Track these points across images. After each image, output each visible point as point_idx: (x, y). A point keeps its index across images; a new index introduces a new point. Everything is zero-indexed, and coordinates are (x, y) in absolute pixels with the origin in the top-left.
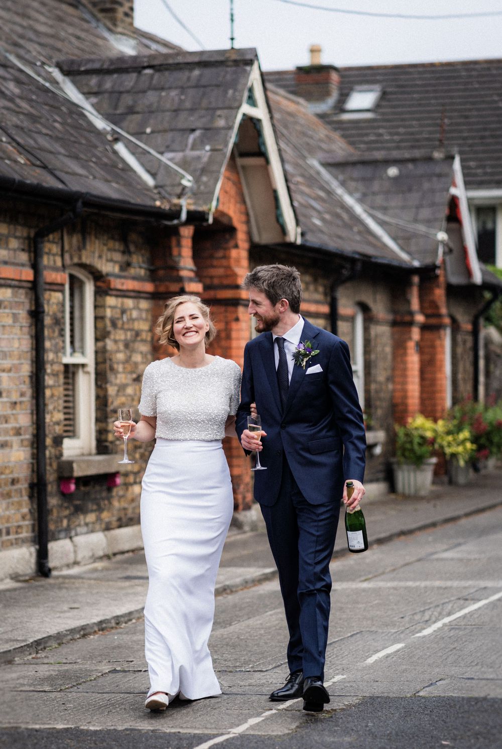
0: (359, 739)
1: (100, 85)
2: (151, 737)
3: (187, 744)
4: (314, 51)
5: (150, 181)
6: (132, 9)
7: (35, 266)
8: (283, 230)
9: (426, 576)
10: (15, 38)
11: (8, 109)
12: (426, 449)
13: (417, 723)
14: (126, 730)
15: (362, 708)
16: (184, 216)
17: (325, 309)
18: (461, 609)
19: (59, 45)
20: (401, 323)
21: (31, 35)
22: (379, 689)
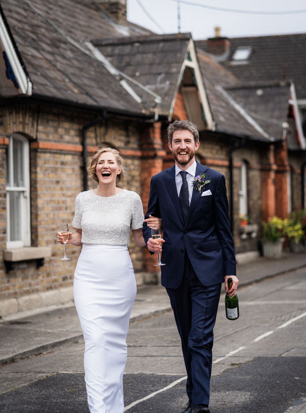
0: (254, 377)
1: (112, 51)
2: (152, 377)
3: (170, 380)
4: (217, 29)
5: (138, 99)
6: (126, 12)
7: (83, 144)
8: (205, 124)
9: (282, 298)
10: (69, 28)
11: (68, 65)
12: (279, 234)
13: (282, 369)
14: (139, 374)
15: (254, 362)
16: (156, 117)
17: (226, 163)
18: (300, 314)
19: (90, 31)
20: (265, 170)
21: (76, 26)
22: (261, 354)
